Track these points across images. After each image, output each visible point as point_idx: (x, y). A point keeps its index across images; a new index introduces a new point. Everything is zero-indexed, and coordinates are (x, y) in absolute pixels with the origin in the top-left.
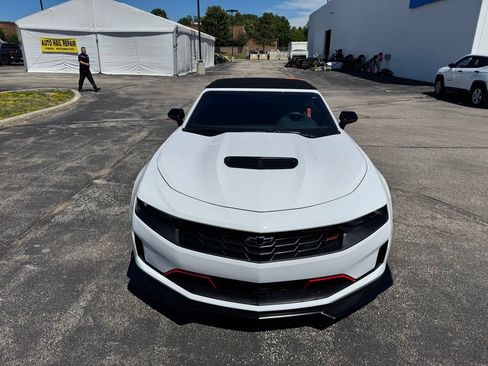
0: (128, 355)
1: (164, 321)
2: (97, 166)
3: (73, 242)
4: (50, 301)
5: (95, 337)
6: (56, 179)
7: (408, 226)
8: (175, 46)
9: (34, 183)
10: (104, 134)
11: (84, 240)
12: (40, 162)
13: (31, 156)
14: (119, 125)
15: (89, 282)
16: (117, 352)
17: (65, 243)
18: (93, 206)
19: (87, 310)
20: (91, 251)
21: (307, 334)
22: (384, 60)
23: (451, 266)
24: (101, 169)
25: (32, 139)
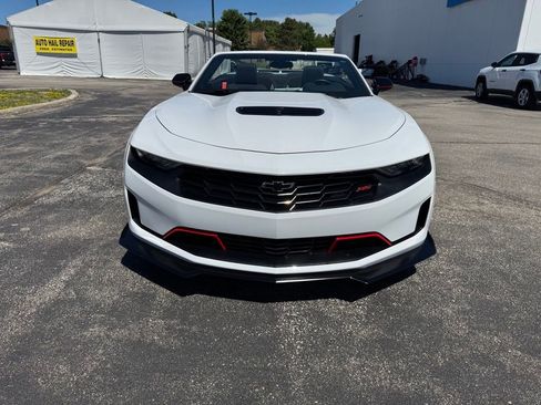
0: (115, 327)
1: (163, 294)
2: (92, 155)
3: (58, 221)
4: (24, 275)
5: (77, 308)
6: (44, 165)
7: (452, 210)
8: (187, 47)
9: (17, 168)
10: (101, 128)
11: (71, 220)
12: (26, 150)
13: (17, 145)
14: (120, 120)
15: (74, 258)
16: (102, 323)
17: (47, 223)
18: (84, 189)
19: (68, 284)
20: (79, 230)
21: (334, 307)
22: (419, 65)
23: (503, 246)
24: (97, 157)
25: (19, 130)
